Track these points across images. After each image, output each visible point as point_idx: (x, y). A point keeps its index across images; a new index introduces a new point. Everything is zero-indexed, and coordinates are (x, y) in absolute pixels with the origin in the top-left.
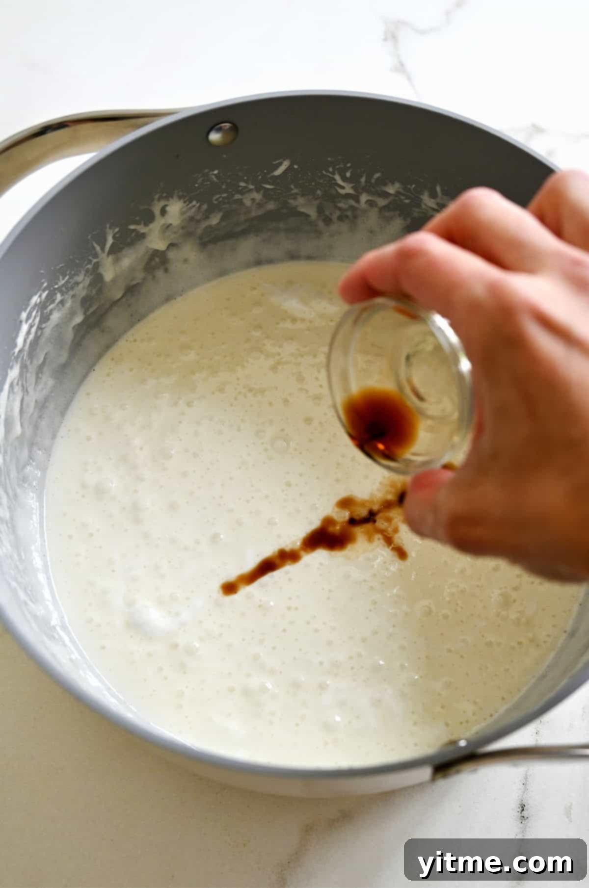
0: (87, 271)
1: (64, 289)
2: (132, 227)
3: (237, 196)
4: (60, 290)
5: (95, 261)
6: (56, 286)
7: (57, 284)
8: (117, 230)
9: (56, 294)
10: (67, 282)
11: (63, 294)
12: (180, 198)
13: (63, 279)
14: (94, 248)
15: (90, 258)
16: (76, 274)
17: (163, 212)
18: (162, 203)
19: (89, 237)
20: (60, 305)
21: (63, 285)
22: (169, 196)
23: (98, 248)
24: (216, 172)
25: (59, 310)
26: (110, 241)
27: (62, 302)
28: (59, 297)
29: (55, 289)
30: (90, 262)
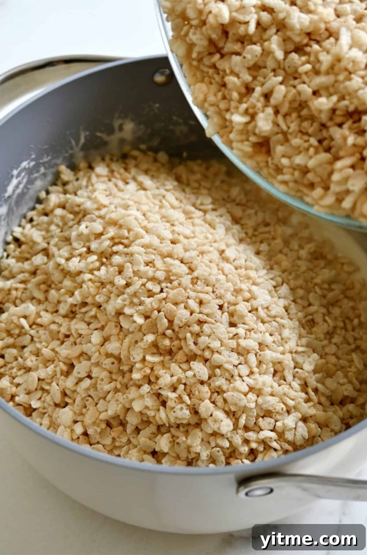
0: (65, 158)
1: (46, 165)
2: (99, 134)
3: (171, 127)
4: (43, 164)
5: (71, 152)
6: (41, 161)
7: (42, 159)
8: (88, 133)
9: (40, 167)
10: (50, 161)
11: (46, 168)
12: (133, 120)
13: (47, 157)
14: (71, 142)
15: (68, 148)
16: (57, 157)
17: (121, 128)
18: (120, 121)
19: (68, 133)
20: (43, 177)
21: (46, 162)
22: (126, 117)
23: (73, 143)
24: (157, 105)
25: (42, 180)
26: (82, 141)
27: (44, 175)
28: (42, 170)
29: (40, 163)
30: (67, 152)
